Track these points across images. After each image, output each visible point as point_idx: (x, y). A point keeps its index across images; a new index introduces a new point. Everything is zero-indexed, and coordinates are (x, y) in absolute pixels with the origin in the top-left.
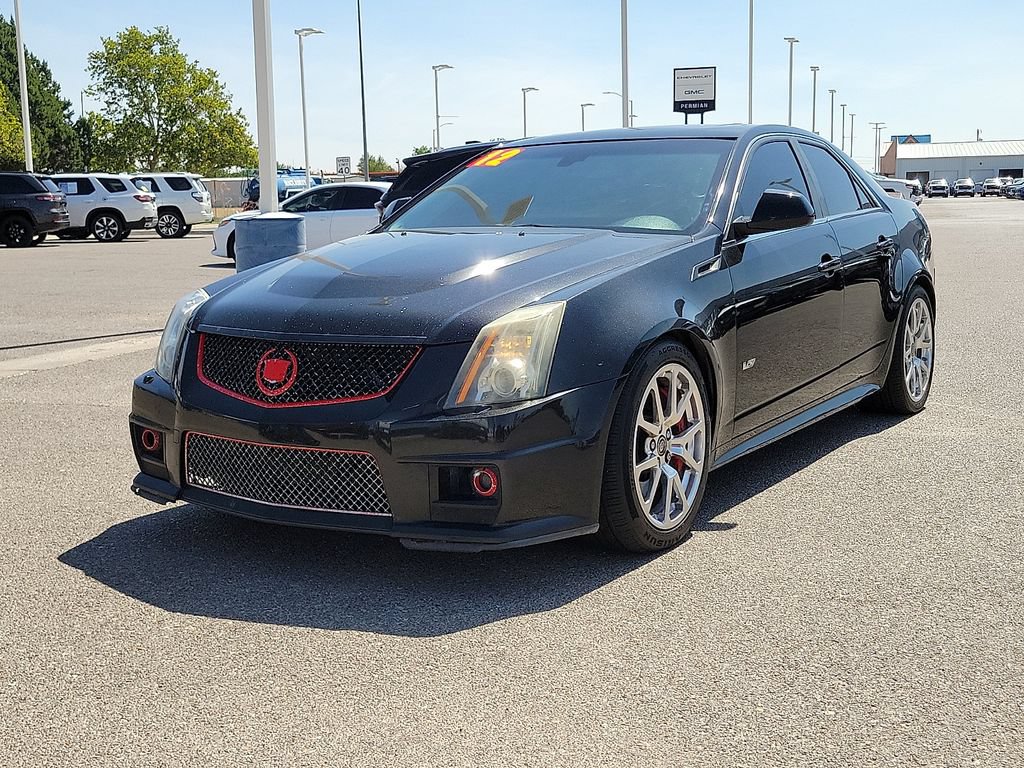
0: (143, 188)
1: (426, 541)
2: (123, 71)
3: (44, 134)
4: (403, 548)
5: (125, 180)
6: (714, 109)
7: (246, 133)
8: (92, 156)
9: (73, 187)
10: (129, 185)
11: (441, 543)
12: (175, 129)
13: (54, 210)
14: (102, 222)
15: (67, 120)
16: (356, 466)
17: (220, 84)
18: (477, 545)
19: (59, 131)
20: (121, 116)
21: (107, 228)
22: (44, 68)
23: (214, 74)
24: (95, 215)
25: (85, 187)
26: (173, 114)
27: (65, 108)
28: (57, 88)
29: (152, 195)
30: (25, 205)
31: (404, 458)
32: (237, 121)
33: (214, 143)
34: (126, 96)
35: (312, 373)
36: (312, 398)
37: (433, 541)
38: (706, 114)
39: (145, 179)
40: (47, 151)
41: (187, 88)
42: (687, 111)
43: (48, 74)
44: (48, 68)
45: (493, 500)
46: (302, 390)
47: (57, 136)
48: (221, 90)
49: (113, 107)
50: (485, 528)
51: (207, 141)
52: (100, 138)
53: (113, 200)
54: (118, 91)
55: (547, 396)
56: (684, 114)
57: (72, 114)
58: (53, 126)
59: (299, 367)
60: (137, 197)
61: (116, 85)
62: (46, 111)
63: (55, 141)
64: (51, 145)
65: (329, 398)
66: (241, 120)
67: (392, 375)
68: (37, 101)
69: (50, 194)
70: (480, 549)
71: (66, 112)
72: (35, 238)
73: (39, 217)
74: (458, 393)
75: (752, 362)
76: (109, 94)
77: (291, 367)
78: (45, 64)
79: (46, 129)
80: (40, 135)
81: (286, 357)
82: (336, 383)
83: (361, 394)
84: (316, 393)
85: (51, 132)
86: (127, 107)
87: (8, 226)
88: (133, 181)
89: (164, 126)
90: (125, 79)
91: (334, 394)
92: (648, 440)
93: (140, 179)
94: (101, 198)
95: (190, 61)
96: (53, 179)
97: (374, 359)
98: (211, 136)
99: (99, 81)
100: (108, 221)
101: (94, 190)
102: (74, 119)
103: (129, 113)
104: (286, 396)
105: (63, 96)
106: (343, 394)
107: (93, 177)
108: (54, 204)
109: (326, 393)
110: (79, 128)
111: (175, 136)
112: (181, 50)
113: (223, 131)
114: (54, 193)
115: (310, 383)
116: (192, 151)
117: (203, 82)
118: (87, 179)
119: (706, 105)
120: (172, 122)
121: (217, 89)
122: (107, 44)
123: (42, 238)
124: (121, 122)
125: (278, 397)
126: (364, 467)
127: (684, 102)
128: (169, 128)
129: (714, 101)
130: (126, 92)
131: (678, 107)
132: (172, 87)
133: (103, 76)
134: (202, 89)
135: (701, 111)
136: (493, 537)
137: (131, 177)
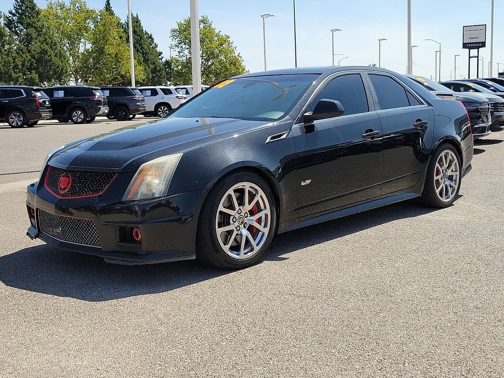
0: (180, 93)
1: (114, 260)
2: (186, 37)
3: (149, 67)
4: (105, 262)
5: (172, 89)
6: (485, 46)
7: (242, 64)
8: (172, 77)
9: (149, 93)
10: (174, 91)
11: (118, 261)
12: (209, 63)
13: (138, 104)
14: (161, 109)
15: (160, 61)
16: (88, 225)
17: (231, 42)
18: (132, 262)
19: (156, 66)
20: (185, 58)
21: (163, 112)
22: (151, 37)
23: (228, 37)
24: (158, 106)
25: (154, 93)
26: (208, 57)
27: (160, 55)
28: (156, 46)
29: (185, 96)
30: (125, 101)
31: (105, 222)
32: (238, 59)
33: (227, 69)
34: (188, 48)
35: (76, 184)
36: (76, 195)
37: (116, 260)
38: (480, 49)
39: (182, 89)
40: (151, 75)
41: (215, 43)
42: (470, 48)
43: (152, 39)
44: (153, 37)
45: (139, 242)
46: (73, 192)
47: (155, 68)
48: (231, 45)
49: (181, 54)
50: (136, 255)
51: (224, 69)
52: (175, 69)
53: (166, 99)
54: (184, 46)
55: (167, 196)
56: (468, 50)
57: (163, 58)
58: (154, 64)
59: (72, 181)
60: (177, 97)
61: (183, 43)
62: (150, 57)
63: (154, 71)
64: (152, 72)
65: (82, 195)
66: (240, 58)
67: (105, 186)
68: (146, 52)
69: (136, 96)
70: (133, 264)
71: (160, 57)
72: (131, 116)
73: (132, 108)
74: (128, 194)
75: (308, 182)
76: (180, 48)
77: (69, 181)
78: (151, 35)
79: (151, 65)
80: (147, 68)
81: (68, 177)
82: (84, 189)
83: (93, 194)
84: (77, 193)
85: (152, 66)
86: (188, 54)
87: (118, 111)
88: (176, 89)
89: (204, 62)
90: (187, 41)
91: (83, 193)
92: (232, 217)
93: (179, 88)
94: (161, 98)
95: (217, 31)
96: (139, 90)
97: (99, 178)
98: (225, 66)
99: (175, 42)
100: (164, 108)
101: (158, 94)
102: (164, 60)
103: (188, 57)
104: (67, 194)
105: (159, 49)
106: (86, 193)
107: (158, 88)
108: (138, 101)
109: (80, 193)
110: (166, 65)
111: (209, 67)
112: (213, 26)
113: (231, 64)
114: (138, 96)
115: (75, 188)
116: (217, 74)
117: (222, 41)
118: (155, 89)
119: (480, 45)
120: (208, 60)
121: (229, 44)
122: (180, 25)
123: (134, 116)
124: (185, 61)
125: (64, 194)
126: (92, 226)
127: (468, 43)
128: (207, 63)
129: (485, 42)
130: (187, 47)
131: (465, 46)
132: (208, 44)
133: (177, 39)
134: (222, 45)
135: (478, 48)
136: (139, 259)
137: (175, 87)
